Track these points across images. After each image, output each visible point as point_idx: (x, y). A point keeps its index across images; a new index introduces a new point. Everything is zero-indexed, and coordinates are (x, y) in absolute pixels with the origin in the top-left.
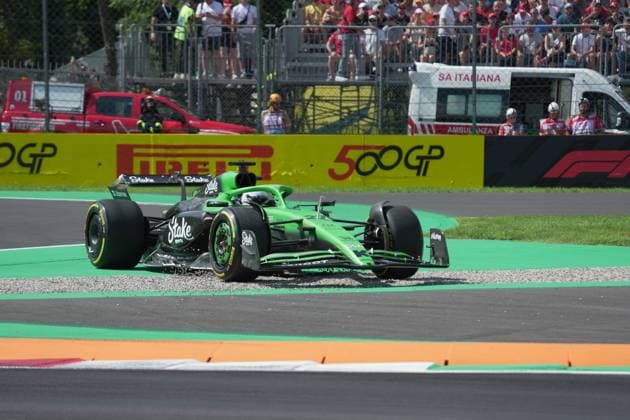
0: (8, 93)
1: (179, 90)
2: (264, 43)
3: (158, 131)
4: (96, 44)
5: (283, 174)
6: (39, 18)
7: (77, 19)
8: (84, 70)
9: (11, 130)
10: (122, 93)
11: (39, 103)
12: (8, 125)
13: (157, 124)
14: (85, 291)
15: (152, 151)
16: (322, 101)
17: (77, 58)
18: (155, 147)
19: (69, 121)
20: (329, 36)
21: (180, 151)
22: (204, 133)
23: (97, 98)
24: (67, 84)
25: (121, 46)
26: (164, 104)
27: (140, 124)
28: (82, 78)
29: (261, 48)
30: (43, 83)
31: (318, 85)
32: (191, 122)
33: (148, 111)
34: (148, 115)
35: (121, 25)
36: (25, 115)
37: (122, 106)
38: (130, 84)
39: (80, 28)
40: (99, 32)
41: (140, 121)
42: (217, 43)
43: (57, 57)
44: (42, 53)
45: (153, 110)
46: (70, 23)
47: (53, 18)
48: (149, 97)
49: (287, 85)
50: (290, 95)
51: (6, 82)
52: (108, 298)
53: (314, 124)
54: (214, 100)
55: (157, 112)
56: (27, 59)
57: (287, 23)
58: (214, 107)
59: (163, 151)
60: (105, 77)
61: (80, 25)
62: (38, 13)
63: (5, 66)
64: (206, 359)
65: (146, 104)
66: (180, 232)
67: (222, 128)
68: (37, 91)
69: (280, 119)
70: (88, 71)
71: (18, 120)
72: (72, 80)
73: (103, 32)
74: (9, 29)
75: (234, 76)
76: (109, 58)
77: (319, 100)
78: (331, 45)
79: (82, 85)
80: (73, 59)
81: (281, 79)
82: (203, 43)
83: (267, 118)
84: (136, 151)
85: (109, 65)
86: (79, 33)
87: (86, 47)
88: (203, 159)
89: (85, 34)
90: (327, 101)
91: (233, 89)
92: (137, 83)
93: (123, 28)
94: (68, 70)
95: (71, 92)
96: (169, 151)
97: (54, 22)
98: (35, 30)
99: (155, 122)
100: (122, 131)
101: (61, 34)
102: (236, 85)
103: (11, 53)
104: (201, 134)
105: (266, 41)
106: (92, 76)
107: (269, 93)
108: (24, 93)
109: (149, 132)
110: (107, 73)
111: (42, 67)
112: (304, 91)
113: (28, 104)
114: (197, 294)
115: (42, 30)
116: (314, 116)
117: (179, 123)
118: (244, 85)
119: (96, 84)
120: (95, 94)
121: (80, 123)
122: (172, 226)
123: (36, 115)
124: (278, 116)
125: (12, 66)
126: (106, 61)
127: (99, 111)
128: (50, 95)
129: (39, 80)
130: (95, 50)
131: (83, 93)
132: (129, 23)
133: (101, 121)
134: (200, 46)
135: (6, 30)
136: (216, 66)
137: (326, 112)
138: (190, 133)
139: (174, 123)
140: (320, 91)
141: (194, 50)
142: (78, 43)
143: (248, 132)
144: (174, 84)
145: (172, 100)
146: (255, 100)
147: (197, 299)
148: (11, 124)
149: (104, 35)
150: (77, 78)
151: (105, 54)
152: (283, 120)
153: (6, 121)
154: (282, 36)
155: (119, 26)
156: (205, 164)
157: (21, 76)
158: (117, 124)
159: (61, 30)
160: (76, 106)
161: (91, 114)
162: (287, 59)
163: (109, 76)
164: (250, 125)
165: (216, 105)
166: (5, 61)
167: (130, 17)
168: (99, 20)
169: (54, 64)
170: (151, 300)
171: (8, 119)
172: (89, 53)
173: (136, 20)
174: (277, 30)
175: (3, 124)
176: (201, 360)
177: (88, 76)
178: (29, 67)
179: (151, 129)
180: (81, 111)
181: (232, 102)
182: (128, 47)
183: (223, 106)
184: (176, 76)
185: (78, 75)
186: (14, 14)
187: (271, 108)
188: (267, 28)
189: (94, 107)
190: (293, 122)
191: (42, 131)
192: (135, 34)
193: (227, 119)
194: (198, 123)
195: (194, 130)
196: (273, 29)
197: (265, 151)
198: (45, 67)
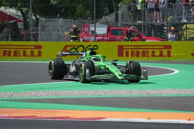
0: (82, 29)
1: (139, 26)
2: (169, 10)
3: (132, 40)
4: (111, 12)
5: (175, 55)
6: (93, 3)
7: (105, 3)
8: (107, 20)
9: (83, 41)
10: (120, 28)
11: (92, 32)
12: (82, 39)
13: (132, 38)
14: (107, 95)
15: (130, 47)
16: (189, 29)
17: (105, 16)
18: (131, 46)
19: (102, 38)
20: (192, 7)
21: (139, 47)
22: (148, 41)
23: (112, 29)
24: (102, 25)
25: (120, 12)
26: (134, 31)
27: (126, 38)
28: (106, 23)
29: (168, 12)
30: (94, 25)
31: (188, 24)
32: (143, 37)
33: (128, 34)
34: (128, 35)
35: (120, 5)
36: (88, 36)
37: (120, 32)
38: (123, 25)
39: (107, 6)
40: (113, 7)
41: (126, 37)
42: (152, 10)
43: (99, 16)
44: (94, 15)
45: (130, 33)
46: (103, 4)
47: (98, 3)
48: (129, 29)
49: (177, 24)
50: (178, 28)
51: (82, 25)
52: (115, 97)
53: (186, 37)
54: (151, 30)
55: (131, 34)
56: (88, 17)
57: (177, 2)
58: (151, 32)
59: (133, 47)
60: (114, 22)
61: (107, 5)
62: (92, 2)
63: (82, 19)
64: (148, 118)
65: (128, 32)
66: (73, 69)
67: (154, 39)
68: (92, 28)
69: (174, 36)
70: (109, 21)
71: (86, 38)
72: (103, 24)
73: (114, 7)
74: (83, 7)
75: (158, 21)
76: (116, 16)
77: (188, 29)
78: (192, 10)
79: (107, 25)
80: (104, 17)
81: (175, 22)
82: (148, 10)
83: (170, 35)
84: (124, 47)
85: (116, 18)
86: (106, 8)
87: (108, 13)
88: (147, 50)
89: (108, 8)
90: (191, 29)
91: (158, 26)
92: (125, 24)
93: (121, 6)
94: (102, 20)
95: (103, 28)
96: (135, 47)
97: (97, 4)
98: (91, 7)
99: (131, 38)
100: (119, 41)
101: (100, 8)
102: (159, 24)
103: (83, 15)
104: (146, 41)
105: (170, 9)
106: (110, 22)
107: (170, 27)
108: (88, 28)
109: (129, 41)
110: (115, 21)
111: (93, 20)
112: (183, 26)
113: (89, 32)
114: (145, 96)
115: (94, 7)
116: (186, 35)
117: (139, 38)
118: (162, 24)
119: (112, 25)
120: (111, 28)
121: (106, 38)
122: (71, 67)
123: (91, 36)
124: (174, 35)
125: (84, 20)
126: (115, 17)
127: (112, 34)
128: (96, 29)
129: (92, 24)
130: (111, 13)
131: (107, 28)
132: (123, 4)
133: (113, 38)
134: (147, 11)
135: (82, 8)
136: (152, 18)
137: (191, 33)
138: (143, 41)
139: (137, 38)
140: (188, 26)
141: (144, 13)
142: (106, 11)
143: (163, 41)
144: (137, 24)
145: (137, 30)
146: (166, 29)
147: (145, 98)
148: (83, 39)
149: (114, 8)
150: (105, 23)
151: (114, 15)
152: (175, 36)
153: (81, 38)
154: (175, 7)
155: (119, 5)
156: (148, 52)
157: (87, 23)
158: (118, 38)
159: (100, 7)
160: (105, 33)
161: (109, 35)
162: (177, 15)
163: (116, 22)
164: (164, 38)
165: (152, 31)
166: (81, 18)
167: (123, 2)
168: (113, 3)
169: (97, 19)
170: (129, 98)
171: (82, 37)
172: (109, 14)
173: (125, 3)
174: (173, 5)
175: (81, 39)
176: (146, 119)
177: (109, 22)
178: (89, 20)
179: (130, 40)
180: (106, 34)
181: (158, 30)
182: (122, 12)
183: (154, 32)
184: (138, 22)
185: (105, 22)
186: (85, 2)
187: (171, 32)
188: (170, 5)
189: (110, 33)
190: (179, 37)
191: (93, 41)
192: (124, 8)
193: (155, 36)
194: (146, 38)
195: (144, 40)
196: (172, 5)
197: (169, 47)
198: (95, 20)
